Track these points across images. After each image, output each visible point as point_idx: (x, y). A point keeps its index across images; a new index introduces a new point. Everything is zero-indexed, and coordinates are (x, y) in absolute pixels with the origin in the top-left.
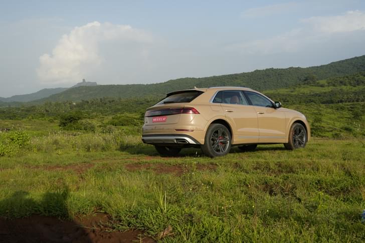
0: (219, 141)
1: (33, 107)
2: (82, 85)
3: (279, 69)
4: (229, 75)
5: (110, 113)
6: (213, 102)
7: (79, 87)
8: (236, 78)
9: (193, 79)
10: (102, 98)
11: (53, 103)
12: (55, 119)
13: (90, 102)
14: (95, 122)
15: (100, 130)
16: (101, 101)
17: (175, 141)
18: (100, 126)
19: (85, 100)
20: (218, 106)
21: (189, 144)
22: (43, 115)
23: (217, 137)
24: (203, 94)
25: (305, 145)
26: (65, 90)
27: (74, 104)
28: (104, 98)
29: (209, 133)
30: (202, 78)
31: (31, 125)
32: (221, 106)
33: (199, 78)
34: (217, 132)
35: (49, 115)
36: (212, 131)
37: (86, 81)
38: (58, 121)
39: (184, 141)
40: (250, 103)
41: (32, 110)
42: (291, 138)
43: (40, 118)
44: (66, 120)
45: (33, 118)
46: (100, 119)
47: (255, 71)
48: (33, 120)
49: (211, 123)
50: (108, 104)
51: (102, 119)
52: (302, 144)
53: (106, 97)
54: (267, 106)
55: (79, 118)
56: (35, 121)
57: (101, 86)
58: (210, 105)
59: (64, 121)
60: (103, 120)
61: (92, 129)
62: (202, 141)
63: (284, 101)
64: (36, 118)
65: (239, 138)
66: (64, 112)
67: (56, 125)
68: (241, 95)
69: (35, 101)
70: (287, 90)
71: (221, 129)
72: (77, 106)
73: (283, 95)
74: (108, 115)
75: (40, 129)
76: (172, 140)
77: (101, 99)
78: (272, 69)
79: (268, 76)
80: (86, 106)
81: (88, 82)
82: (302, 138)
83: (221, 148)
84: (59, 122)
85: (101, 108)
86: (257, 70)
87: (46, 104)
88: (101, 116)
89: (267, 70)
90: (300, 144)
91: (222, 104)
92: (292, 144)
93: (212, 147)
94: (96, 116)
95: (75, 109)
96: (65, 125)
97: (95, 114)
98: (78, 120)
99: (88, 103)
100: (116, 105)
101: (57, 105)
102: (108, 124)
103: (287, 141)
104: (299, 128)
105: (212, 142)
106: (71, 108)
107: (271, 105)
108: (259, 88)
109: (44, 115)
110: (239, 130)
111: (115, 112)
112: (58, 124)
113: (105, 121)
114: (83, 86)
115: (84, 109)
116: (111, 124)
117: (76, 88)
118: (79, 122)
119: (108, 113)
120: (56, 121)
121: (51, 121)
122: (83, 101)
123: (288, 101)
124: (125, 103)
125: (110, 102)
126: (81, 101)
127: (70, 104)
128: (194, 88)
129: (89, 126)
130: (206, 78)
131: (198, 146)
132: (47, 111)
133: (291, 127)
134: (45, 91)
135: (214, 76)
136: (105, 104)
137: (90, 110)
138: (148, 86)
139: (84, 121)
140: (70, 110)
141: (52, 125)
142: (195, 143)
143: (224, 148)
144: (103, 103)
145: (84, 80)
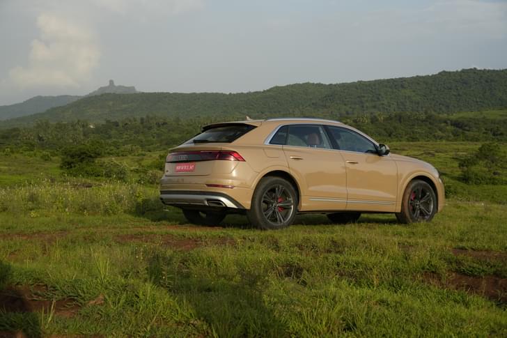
0: (276, 205)
1: (15, 130)
2: (107, 92)
3: (489, 71)
4: (388, 81)
5: (158, 147)
6: (270, 143)
7: (102, 95)
8: (403, 87)
9: (319, 85)
10: (145, 117)
11: (52, 123)
12: (54, 155)
13: (121, 125)
14: (127, 163)
15: (136, 178)
16: (142, 123)
17: (206, 203)
18: (137, 171)
19: (113, 121)
20: (278, 149)
21: (227, 208)
22: (31, 147)
23: (273, 199)
24: (256, 129)
25: (432, 216)
26: (75, 100)
27: (92, 127)
28: (148, 117)
29: (259, 192)
30: (335, 85)
31: (9, 165)
32: (283, 149)
33: (331, 85)
34: (273, 190)
35: (43, 147)
36: (265, 189)
37: (116, 84)
38: (58, 159)
39: (219, 202)
40: (335, 146)
41: (13, 137)
42: (406, 204)
43: (27, 153)
44: (72, 156)
45: (12, 152)
46: (136, 158)
47: (440, 73)
48: (13, 156)
49: (264, 176)
50: (155, 130)
51: (140, 157)
52: (427, 215)
53: (151, 116)
54: (367, 152)
55: (98, 155)
56: (16, 158)
57: (143, 93)
58: (263, 148)
59: (69, 159)
60: (142, 159)
61: (121, 176)
62: (247, 204)
63: (494, 135)
64: (18, 152)
65: (310, 201)
66: (71, 141)
67: (54, 167)
68: (322, 132)
69: (18, 120)
70: (501, 112)
71: (281, 186)
72: (98, 130)
73: (493, 122)
74: (155, 149)
75: (23, 173)
76: (202, 201)
77: (142, 119)
78: (474, 71)
79: (466, 84)
80: (113, 132)
81: (120, 86)
82: (427, 204)
83: (279, 216)
84: (60, 159)
85: (141, 137)
86: (444, 72)
87: (39, 126)
88: (140, 152)
89: (463, 71)
90: (422, 214)
91: (285, 147)
92: (407, 215)
93: (264, 213)
94: (131, 152)
95: (92, 136)
96: (71, 167)
97: (129, 147)
98: (96, 157)
99: (118, 126)
100: (169, 131)
101: (60, 127)
102: (150, 167)
103: (399, 210)
104: (421, 189)
105: (264, 205)
106: (84, 135)
107: (374, 149)
108: (448, 107)
109: (33, 146)
110: (310, 189)
111: (166, 144)
112: (59, 165)
113: (147, 162)
114: (108, 94)
115: (110, 137)
116: (156, 167)
117: (96, 96)
118: (96, 161)
119: (154, 146)
120: (56, 158)
121: (46, 159)
122: (108, 121)
123: (502, 134)
124: (187, 128)
125: (159, 126)
126: (104, 123)
127: (83, 126)
128: (245, 119)
129: (115, 170)
130: (344, 86)
131: (240, 211)
132: (40, 139)
133: (407, 187)
134: (39, 100)
135: (360, 82)
136: (150, 128)
137: (120, 141)
138: (231, 97)
139: (106, 160)
140: (82, 138)
141: (47, 165)
142: (235, 207)
143: (285, 217)
144: (145, 125)
145: (111, 82)
